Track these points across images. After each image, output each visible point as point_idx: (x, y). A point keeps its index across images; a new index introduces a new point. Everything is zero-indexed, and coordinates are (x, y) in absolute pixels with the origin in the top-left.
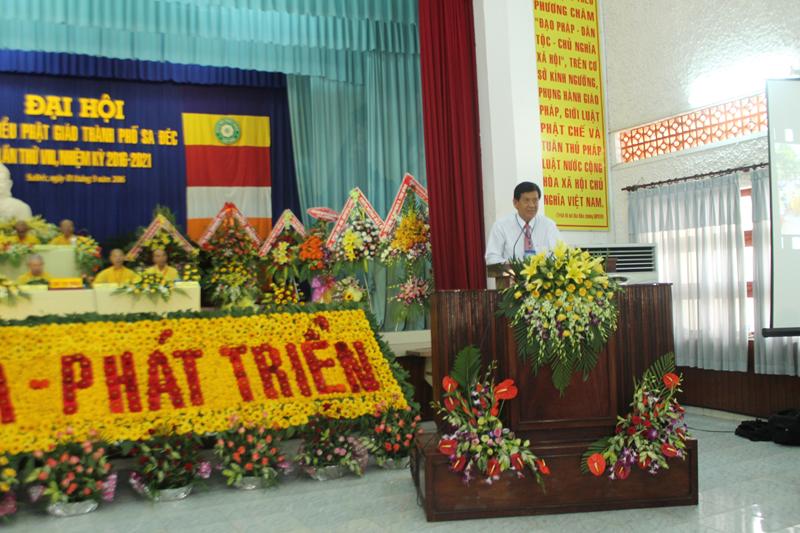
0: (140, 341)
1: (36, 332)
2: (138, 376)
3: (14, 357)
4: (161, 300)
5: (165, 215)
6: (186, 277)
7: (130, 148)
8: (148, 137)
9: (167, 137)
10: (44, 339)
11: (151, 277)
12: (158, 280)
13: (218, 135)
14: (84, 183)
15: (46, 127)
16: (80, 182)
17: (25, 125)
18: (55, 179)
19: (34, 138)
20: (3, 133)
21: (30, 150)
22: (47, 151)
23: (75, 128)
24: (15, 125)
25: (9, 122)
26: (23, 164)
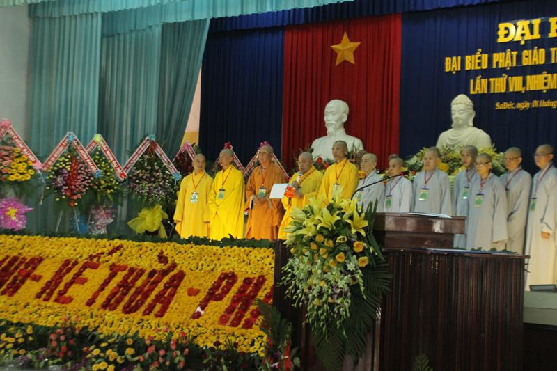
14: (550, 108)
15: (515, 53)
16: (546, 108)
17: (495, 55)
18: (521, 106)
19: (503, 66)
20: (476, 65)
21: (499, 79)
22: (514, 78)
23: (542, 51)
24: (487, 55)
25: (481, 53)
26: (492, 94)
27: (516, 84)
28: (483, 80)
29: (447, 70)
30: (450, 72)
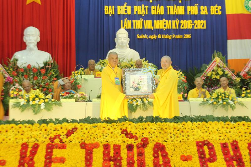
0: (240, 134)
1: (179, 127)
2: (243, 157)
3: (169, 141)
4: (230, 109)
5: (219, 58)
6: (243, 95)
7: (194, 18)
8: (204, 11)
9: (215, 10)
10: (184, 130)
11: (223, 95)
12: (227, 96)
13: (246, 7)
14: (168, 39)
15: (147, 7)
16: (166, 39)
17: (135, 7)
18: (151, 37)
19: (140, 14)
20: (124, 12)
21: (138, 21)
22: (146, 21)
23: (162, 7)
24: (130, 7)
25: (127, 5)
26: (134, 29)
27: (148, 24)
28: (128, 21)
29: (106, 13)
30: (108, 15)
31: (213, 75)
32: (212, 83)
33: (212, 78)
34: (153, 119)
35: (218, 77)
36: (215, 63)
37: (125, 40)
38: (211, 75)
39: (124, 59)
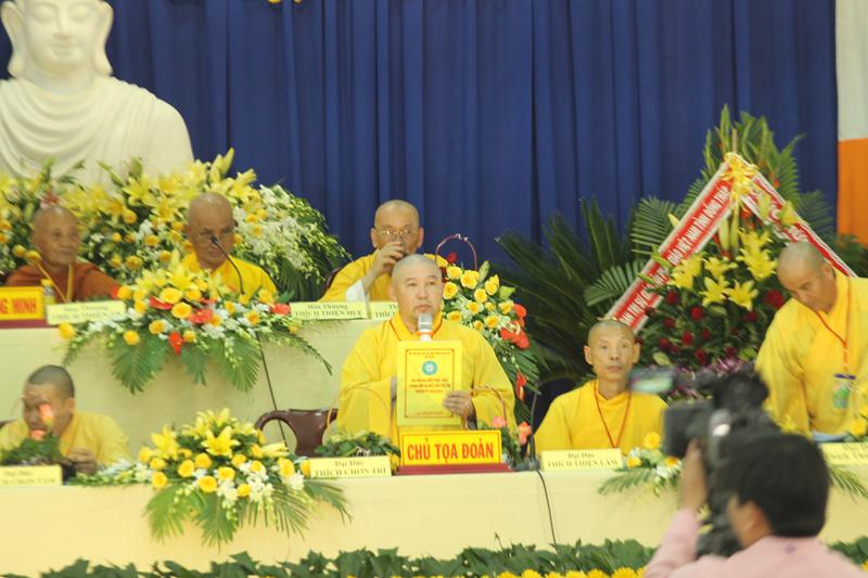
31: (708, 282)
32: (706, 337)
33: (706, 302)
34: (368, 562)
35: (744, 296)
36: (723, 194)
37: (79, 20)
38: (698, 282)
39: (80, 166)
